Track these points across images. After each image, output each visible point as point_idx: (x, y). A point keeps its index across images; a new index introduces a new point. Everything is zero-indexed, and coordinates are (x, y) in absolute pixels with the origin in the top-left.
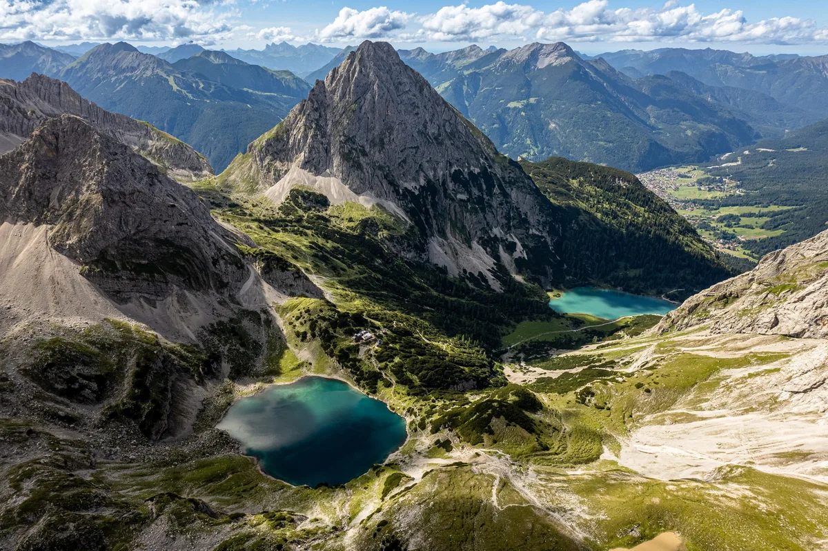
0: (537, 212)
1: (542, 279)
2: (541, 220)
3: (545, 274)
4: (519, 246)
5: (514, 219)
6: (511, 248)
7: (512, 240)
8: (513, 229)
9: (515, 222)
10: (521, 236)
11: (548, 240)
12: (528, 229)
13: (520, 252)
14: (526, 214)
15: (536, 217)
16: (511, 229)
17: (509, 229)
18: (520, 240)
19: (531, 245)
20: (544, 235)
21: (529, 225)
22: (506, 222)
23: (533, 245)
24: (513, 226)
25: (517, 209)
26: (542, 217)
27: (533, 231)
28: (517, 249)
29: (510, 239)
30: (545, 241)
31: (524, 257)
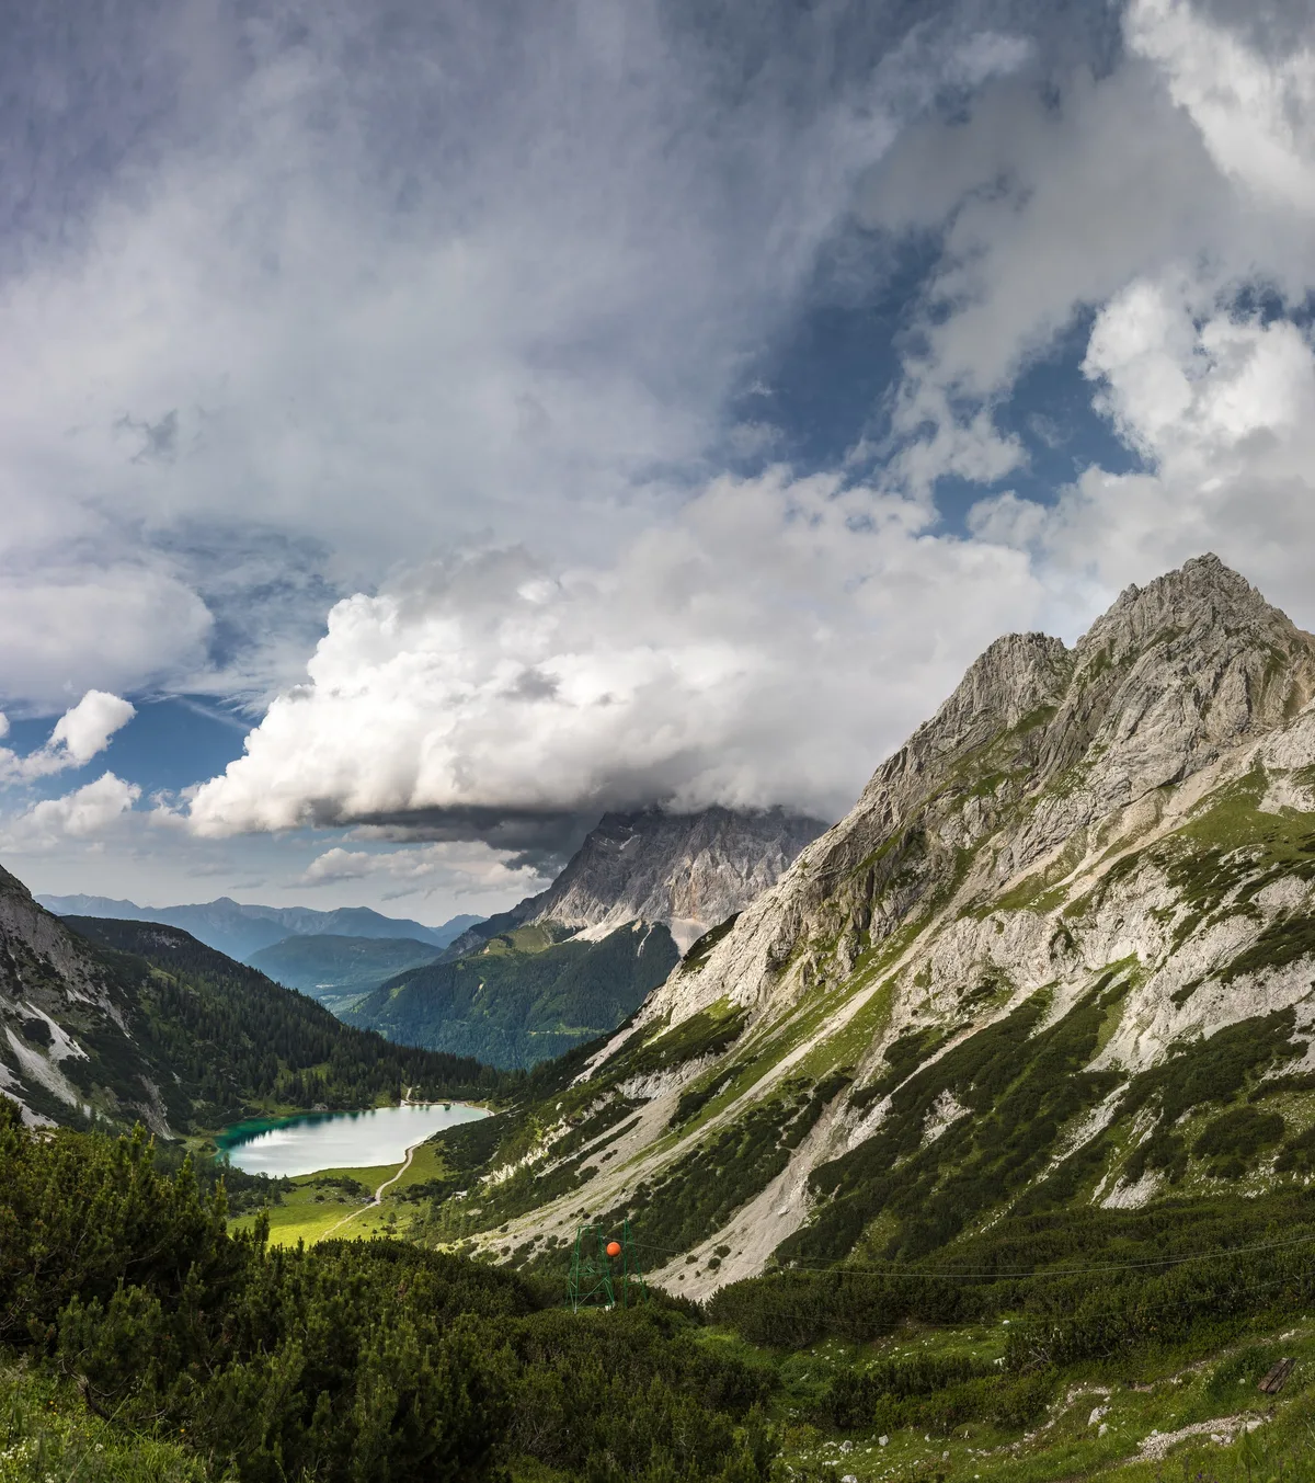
0: (71, 952)
1: (145, 1110)
2: (86, 971)
3: (146, 1098)
4: (57, 1033)
5: (22, 965)
6: (37, 1036)
7: (36, 1017)
8: (27, 991)
9: (28, 971)
10: (52, 1006)
11: (116, 1015)
12: (61, 989)
13: (63, 1044)
14: (46, 956)
15: (74, 964)
16: (21, 990)
17: (18, 988)
18: (52, 1014)
19: (86, 1026)
20: (102, 1004)
21: (62, 979)
22: (5, 971)
23: (90, 1027)
24: (27, 982)
25: (23, 943)
26: (86, 963)
27: (73, 996)
28: (54, 1037)
29: (27, 1014)
30: (109, 1018)
31: (80, 1057)
